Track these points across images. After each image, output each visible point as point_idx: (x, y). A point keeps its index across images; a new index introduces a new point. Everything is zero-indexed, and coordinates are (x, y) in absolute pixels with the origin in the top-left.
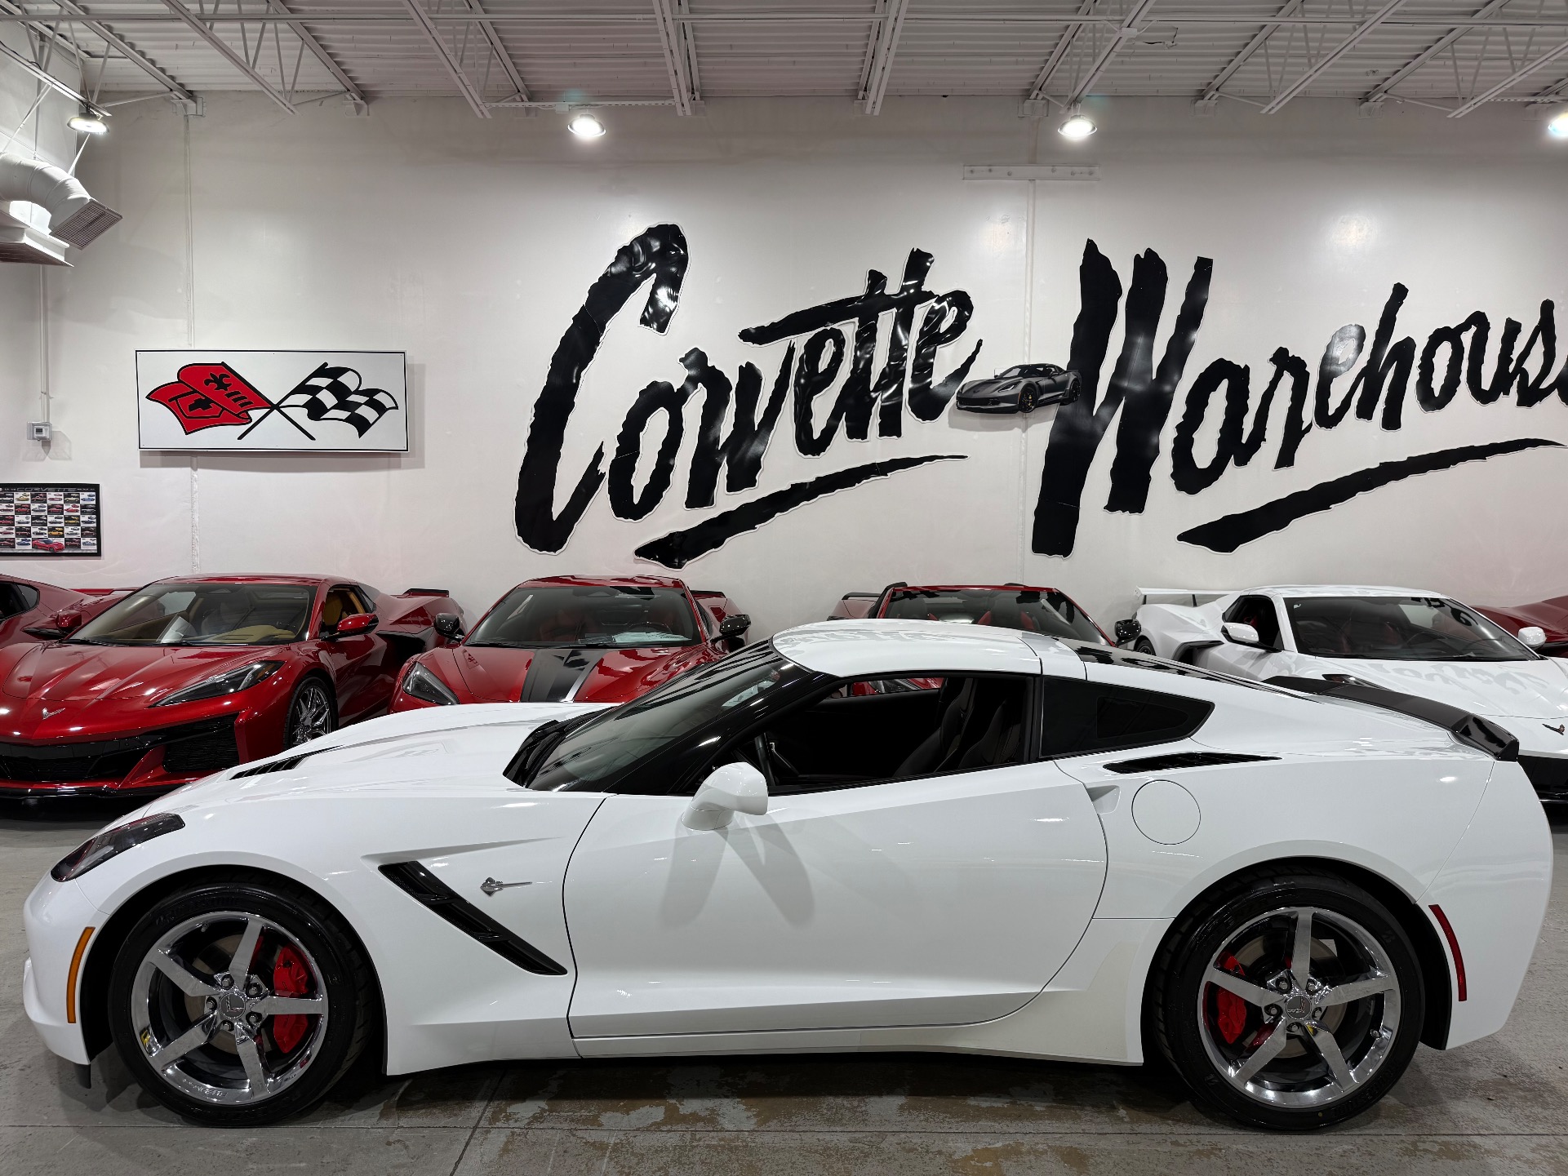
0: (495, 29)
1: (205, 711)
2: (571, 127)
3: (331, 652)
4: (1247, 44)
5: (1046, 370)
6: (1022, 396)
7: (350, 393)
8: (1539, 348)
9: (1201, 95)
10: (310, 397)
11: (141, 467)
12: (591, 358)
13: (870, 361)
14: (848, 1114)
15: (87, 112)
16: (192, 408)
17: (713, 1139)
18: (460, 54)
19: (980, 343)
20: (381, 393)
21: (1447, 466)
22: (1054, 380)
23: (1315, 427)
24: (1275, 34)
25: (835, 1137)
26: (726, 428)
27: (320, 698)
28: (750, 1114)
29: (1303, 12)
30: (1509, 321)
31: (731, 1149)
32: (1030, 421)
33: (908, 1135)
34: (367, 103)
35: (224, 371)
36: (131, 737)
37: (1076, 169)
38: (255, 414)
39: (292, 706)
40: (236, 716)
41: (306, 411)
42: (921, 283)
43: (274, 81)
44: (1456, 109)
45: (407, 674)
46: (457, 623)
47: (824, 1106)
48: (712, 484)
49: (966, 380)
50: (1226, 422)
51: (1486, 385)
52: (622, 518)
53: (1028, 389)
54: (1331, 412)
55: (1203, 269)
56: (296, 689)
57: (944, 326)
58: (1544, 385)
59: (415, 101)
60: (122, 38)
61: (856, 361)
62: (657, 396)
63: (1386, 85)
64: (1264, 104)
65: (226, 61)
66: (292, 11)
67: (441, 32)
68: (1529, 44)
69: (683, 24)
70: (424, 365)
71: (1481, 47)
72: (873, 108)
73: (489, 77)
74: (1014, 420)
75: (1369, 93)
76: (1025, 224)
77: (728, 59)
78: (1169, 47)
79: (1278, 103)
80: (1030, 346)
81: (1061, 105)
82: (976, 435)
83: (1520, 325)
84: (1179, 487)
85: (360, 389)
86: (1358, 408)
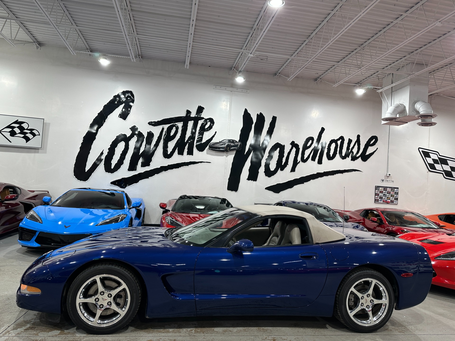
0: (80, 31)
2: (99, 60)
5: (233, 141)
6: (226, 148)
7: (25, 129)
8: (356, 146)
9: (276, 74)
10: (11, 129)
12: (102, 125)
19: (216, 132)
20: (35, 130)
21: (333, 175)
22: (235, 144)
23: (301, 162)
24: (292, 61)
26: (142, 149)
30: (349, 139)
32: (228, 154)
37: (243, 90)
41: (9, 133)
42: (201, 115)
43: (9, 37)
44: (335, 84)
48: (137, 164)
49: (211, 142)
50: (278, 159)
51: (343, 155)
52: (107, 173)
53: (228, 146)
54: (305, 159)
55: (274, 119)
57: (207, 127)
61: (182, 134)
62: (122, 138)
64: (288, 78)
66: (17, 17)
67: (60, 29)
69: (135, 37)
70: (49, 124)
71: (340, 70)
72: (187, 66)
73: (77, 44)
74: (224, 154)
75: (317, 78)
76: (229, 102)
77: (149, 48)
78: (266, 61)
79: (291, 78)
80: (229, 135)
81: (237, 72)
82: (214, 157)
83: (352, 140)
84: (266, 175)
85: (28, 128)
86: (312, 158)
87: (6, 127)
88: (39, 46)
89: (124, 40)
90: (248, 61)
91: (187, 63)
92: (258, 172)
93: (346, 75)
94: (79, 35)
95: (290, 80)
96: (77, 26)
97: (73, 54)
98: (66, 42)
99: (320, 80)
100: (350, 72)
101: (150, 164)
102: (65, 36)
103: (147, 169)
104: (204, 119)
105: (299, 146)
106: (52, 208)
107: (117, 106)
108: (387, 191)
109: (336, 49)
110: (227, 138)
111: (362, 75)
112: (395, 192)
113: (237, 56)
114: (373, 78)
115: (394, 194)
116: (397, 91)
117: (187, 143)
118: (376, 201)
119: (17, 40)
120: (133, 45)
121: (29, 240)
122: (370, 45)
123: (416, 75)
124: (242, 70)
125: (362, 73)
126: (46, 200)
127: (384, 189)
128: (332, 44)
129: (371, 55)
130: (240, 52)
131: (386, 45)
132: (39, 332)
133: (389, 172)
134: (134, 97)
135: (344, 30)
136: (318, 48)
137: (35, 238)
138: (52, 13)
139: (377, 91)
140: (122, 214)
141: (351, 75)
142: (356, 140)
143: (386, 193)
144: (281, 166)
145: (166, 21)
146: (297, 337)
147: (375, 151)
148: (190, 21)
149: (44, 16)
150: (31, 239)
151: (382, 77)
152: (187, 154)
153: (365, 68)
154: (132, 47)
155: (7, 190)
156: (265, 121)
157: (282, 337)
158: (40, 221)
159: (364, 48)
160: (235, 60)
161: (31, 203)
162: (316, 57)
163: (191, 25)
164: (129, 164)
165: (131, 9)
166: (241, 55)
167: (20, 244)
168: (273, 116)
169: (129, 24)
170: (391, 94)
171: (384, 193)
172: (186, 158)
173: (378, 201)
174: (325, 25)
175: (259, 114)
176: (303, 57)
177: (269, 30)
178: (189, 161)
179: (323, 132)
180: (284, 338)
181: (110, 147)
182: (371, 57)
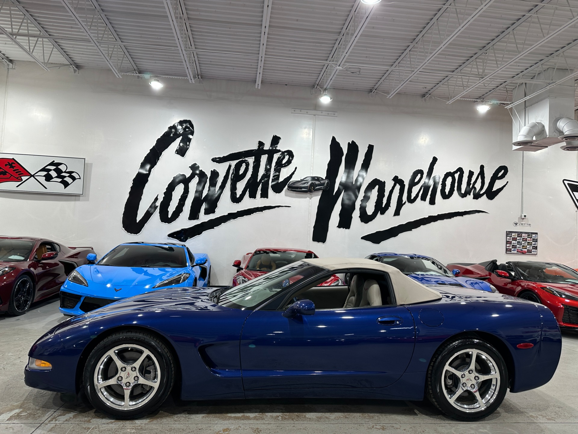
0: (125, 48)
2: (150, 83)
4: (383, 75)
5: (318, 179)
6: (310, 187)
7: (62, 172)
8: (479, 180)
9: (371, 91)
10: (47, 173)
12: (156, 164)
19: (296, 168)
20: (75, 173)
21: (451, 218)
22: (320, 182)
23: (407, 203)
24: (391, 73)
26: (205, 192)
30: (470, 171)
32: (312, 195)
34: (78, 69)
35: (13, 161)
37: (329, 113)
38: (24, 178)
41: (44, 178)
42: (277, 147)
43: (40, 59)
44: (449, 101)
48: (199, 212)
49: (291, 180)
50: (377, 199)
52: (163, 223)
53: (312, 185)
54: (412, 198)
55: (371, 148)
57: (284, 161)
61: (253, 171)
62: (180, 179)
64: (388, 94)
65: (21, 50)
66: (50, 35)
67: (102, 47)
69: (193, 52)
70: (92, 164)
71: (455, 82)
72: (258, 86)
73: (122, 64)
74: (307, 195)
75: (425, 94)
76: (312, 130)
77: (210, 66)
78: (358, 74)
79: (392, 95)
80: (313, 170)
81: (322, 90)
82: (294, 199)
83: (473, 172)
84: (362, 221)
85: (66, 171)
86: (421, 197)
87: (40, 171)
88: (76, 69)
89: (180, 56)
90: (335, 75)
91: (259, 81)
92: (352, 217)
93: (464, 88)
94: (124, 53)
95: (391, 98)
96: (122, 42)
97: (118, 77)
98: (109, 63)
99: (430, 96)
100: (469, 83)
101: (215, 210)
102: (108, 55)
103: (212, 217)
104: (281, 151)
105: (404, 182)
106: (99, 268)
107: (174, 140)
108: (523, 237)
109: (449, 55)
110: (311, 174)
111: (485, 87)
112: (533, 239)
113: (320, 70)
114: (500, 90)
115: (532, 241)
116: (532, 106)
117: (261, 183)
118: (508, 251)
119: (51, 63)
120: (190, 63)
121: (72, 307)
122: (495, 47)
123: (557, 84)
124: (328, 87)
125: (485, 85)
126: (91, 257)
127: (518, 235)
128: (445, 48)
129: (496, 61)
130: (324, 65)
131: (517, 46)
132: (91, 419)
133: (524, 213)
134: (193, 128)
135: (460, 30)
136: (426, 54)
137: (79, 305)
138: (92, 28)
139: (505, 108)
140: (184, 273)
141: (470, 88)
142: (479, 172)
143: (522, 241)
144: (380, 208)
145: (231, 30)
146: (413, 425)
147: (504, 186)
148: (261, 28)
149: (83, 32)
150: (75, 306)
151: (511, 89)
152: (260, 197)
153: (490, 77)
154: (190, 65)
155: (44, 247)
156: (358, 151)
157: (394, 425)
158: (85, 283)
159: (486, 52)
160: (319, 75)
161: (73, 262)
162: (423, 67)
163: (263, 33)
164: (190, 212)
165: (188, 17)
166: (326, 68)
167: (62, 312)
168: (370, 145)
169: (185, 36)
170: (524, 110)
171: (518, 240)
172: (259, 202)
173: (511, 251)
174: (435, 24)
175: (351, 143)
176: (407, 67)
177: (361, 35)
178: (263, 206)
179: (436, 163)
180: (396, 427)
181: (165, 190)
182: (497, 63)
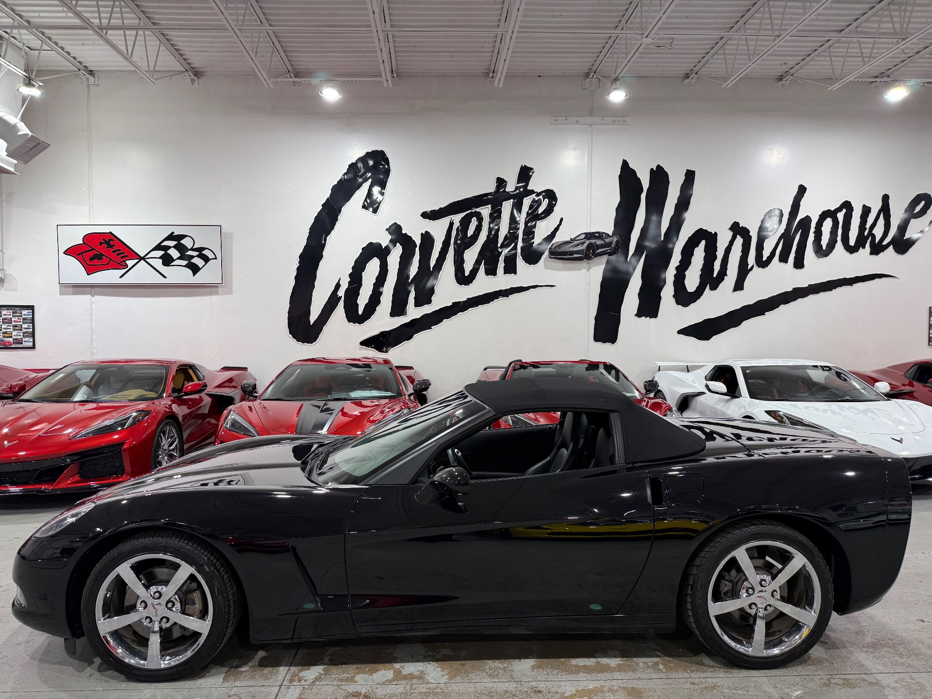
0: (276, 36)
1: (103, 441)
2: (321, 93)
3: (179, 405)
4: (713, 48)
5: (600, 235)
6: (586, 251)
7: (188, 250)
8: (881, 222)
9: (687, 76)
10: (163, 252)
11: (60, 295)
12: (333, 228)
13: (498, 230)
14: (501, 672)
15: (29, 83)
16: (91, 259)
17: (423, 688)
18: (255, 50)
19: (561, 220)
20: (207, 250)
21: (831, 290)
22: (604, 241)
23: (756, 267)
24: (728, 42)
25: (495, 685)
26: (413, 270)
27: (173, 432)
28: (444, 673)
29: (745, 29)
30: (864, 206)
31: (434, 694)
32: (591, 265)
33: (537, 682)
34: (198, 78)
35: (112, 237)
36: (59, 458)
37: (615, 119)
38: (130, 263)
39: (156, 437)
40: (123, 444)
41: (161, 261)
42: (527, 185)
43: (143, 64)
44: (832, 85)
45: (226, 418)
46: (254, 387)
47: (488, 667)
48: (406, 303)
49: (554, 241)
50: (704, 265)
51: (852, 242)
52: (351, 323)
53: (590, 246)
54: (764, 259)
55: (690, 176)
56: (159, 427)
57: (541, 210)
58: (885, 243)
59: (227, 77)
60: (50, 39)
61: (490, 230)
62: (373, 251)
63: (792, 71)
64: (724, 82)
65: (114, 53)
66: (154, 24)
67: (245, 37)
68: (873, 48)
69: (387, 33)
71: (845, 50)
72: (499, 84)
73: (272, 64)
74: (582, 264)
75: (783, 75)
76: (587, 152)
77: (414, 54)
78: (668, 49)
80: (591, 222)
81: (609, 83)
82: (560, 273)
83: (870, 208)
84: (678, 303)
85: (194, 248)
86: (780, 256)
87: (154, 249)
88: (195, 78)
90: (637, 54)
91: (501, 76)
94: (273, 44)
95: (729, 86)
96: (270, 25)
97: (267, 86)
98: (255, 63)
99: (792, 78)
102: (253, 50)
110: (587, 229)
113: (603, 46)
114: (923, 58)
118: (931, 340)
124: (622, 75)
130: (610, 37)
141: (878, 59)
160: (599, 55)
162: (800, 27)
166: (614, 42)
176: (764, 30)
